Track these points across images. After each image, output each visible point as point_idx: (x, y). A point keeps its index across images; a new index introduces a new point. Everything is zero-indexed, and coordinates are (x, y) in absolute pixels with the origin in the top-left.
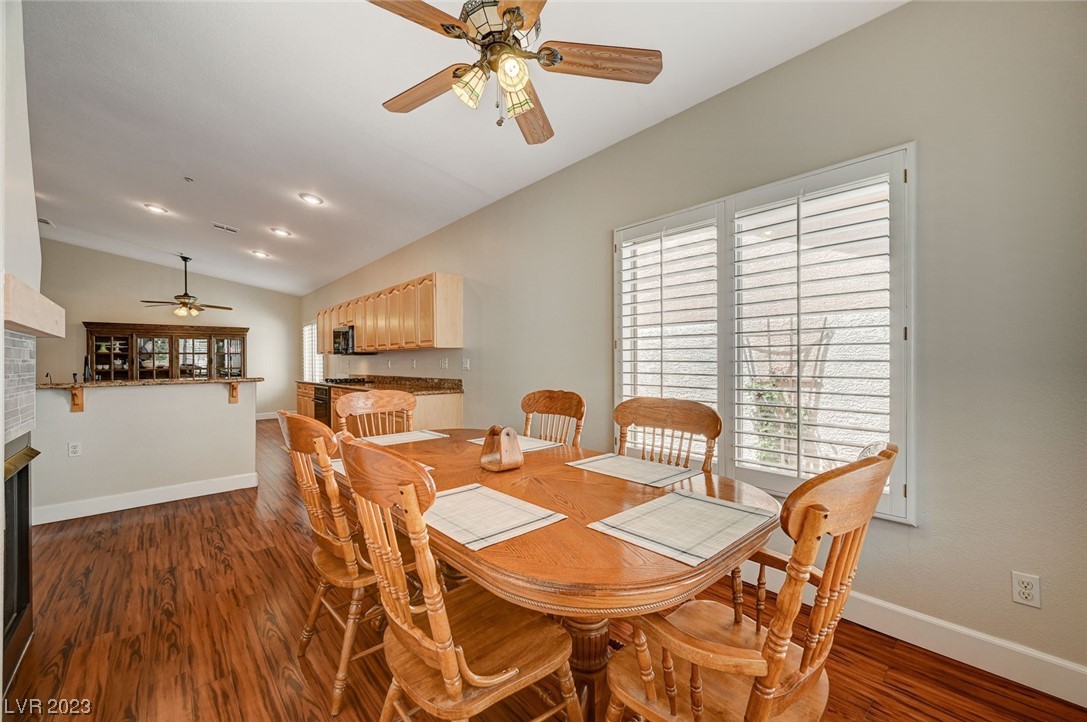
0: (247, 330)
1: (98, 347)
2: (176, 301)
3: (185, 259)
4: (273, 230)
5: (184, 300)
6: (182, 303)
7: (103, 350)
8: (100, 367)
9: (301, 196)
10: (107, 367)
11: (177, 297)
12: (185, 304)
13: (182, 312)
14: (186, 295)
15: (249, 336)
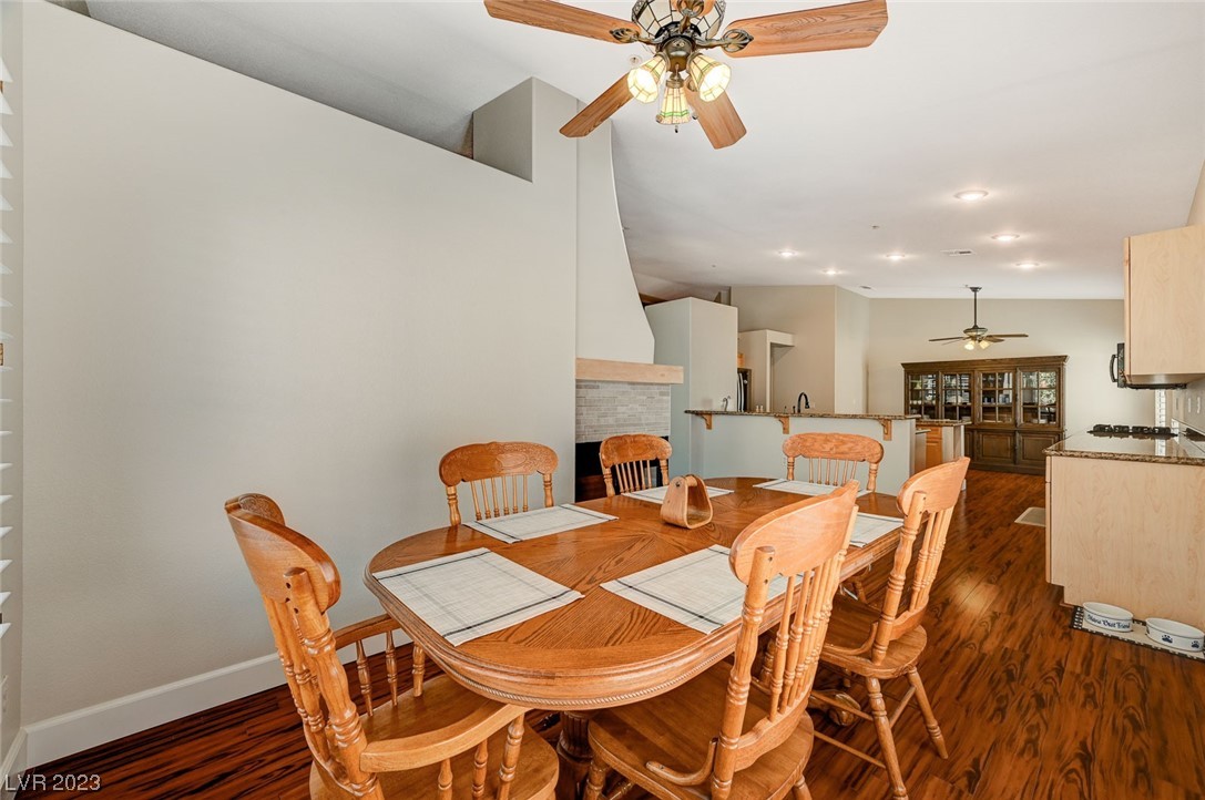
0: (1064, 358)
1: (914, 385)
2: (965, 335)
3: (975, 290)
4: (993, 238)
5: (974, 332)
6: (971, 337)
7: (919, 387)
8: (915, 402)
9: (957, 196)
10: (920, 402)
11: (966, 331)
12: (973, 338)
13: (970, 345)
14: (975, 328)
15: (1068, 367)
